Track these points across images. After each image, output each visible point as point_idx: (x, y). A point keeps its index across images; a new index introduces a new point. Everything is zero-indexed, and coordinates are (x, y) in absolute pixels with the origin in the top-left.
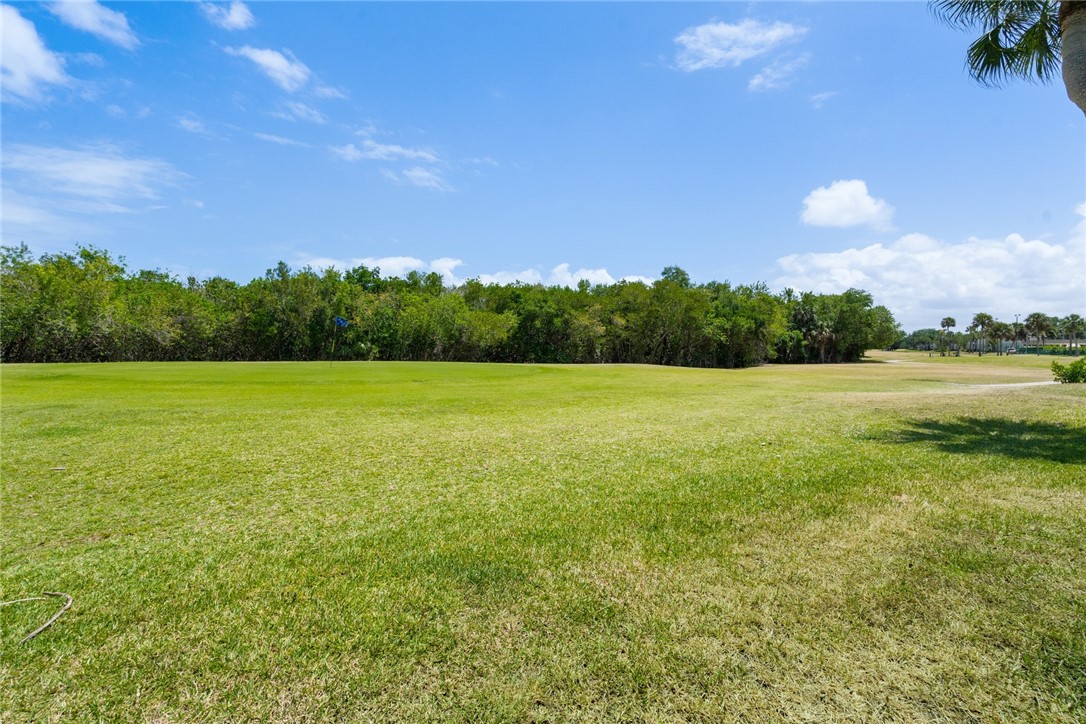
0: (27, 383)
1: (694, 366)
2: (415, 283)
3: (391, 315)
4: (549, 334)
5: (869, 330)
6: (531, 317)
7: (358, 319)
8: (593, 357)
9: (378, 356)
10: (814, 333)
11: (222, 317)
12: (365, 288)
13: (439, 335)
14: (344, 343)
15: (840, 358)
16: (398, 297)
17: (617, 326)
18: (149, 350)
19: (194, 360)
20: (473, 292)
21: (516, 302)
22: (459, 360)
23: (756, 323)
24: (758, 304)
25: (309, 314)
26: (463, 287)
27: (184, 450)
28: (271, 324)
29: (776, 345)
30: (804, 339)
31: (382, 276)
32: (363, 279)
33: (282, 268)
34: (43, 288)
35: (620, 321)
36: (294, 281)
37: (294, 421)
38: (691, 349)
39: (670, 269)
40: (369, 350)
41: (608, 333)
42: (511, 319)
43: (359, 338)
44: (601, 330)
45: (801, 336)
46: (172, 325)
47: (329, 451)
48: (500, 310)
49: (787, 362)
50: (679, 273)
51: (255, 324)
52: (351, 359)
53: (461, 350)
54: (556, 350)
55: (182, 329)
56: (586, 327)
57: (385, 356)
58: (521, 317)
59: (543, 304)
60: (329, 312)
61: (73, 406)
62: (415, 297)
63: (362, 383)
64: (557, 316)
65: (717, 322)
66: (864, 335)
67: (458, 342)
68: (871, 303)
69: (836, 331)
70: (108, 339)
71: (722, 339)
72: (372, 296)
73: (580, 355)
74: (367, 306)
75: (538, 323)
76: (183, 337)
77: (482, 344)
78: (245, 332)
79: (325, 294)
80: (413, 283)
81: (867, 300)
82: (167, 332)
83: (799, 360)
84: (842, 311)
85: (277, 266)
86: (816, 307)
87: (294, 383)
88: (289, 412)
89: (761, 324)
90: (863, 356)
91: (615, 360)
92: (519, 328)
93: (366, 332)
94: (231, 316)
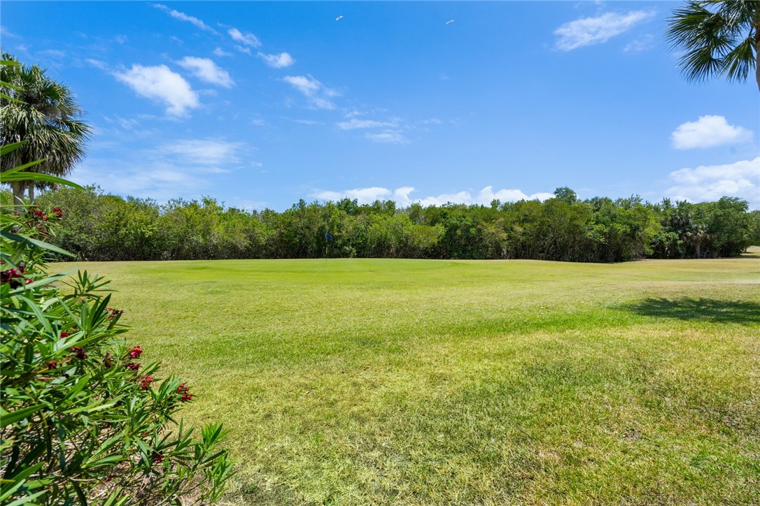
0: (192, 271)
1: (579, 261)
2: (379, 208)
3: (364, 229)
4: (468, 239)
5: (744, 231)
6: (455, 228)
7: (344, 232)
8: (500, 254)
9: (356, 254)
10: (689, 234)
11: (270, 233)
12: (348, 212)
13: (393, 240)
14: (336, 247)
15: (716, 254)
16: (368, 217)
17: (515, 232)
18: (234, 253)
19: (255, 258)
20: (415, 212)
21: (444, 218)
22: (406, 257)
23: (631, 227)
24: (636, 213)
25: (316, 229)
26: (408, 209)
27: (263, 301)
28: (295, 237)
29: (654, 243)
30: (680, 239)
31: (359, 204)
32: (348, 207)
33: (302, 203)
34: (188, 220)
35: (519, 229)
36: (308, 210)
37: (307, 291)
38: (577, 248)
39: (561, 189)
40: (351, 251)
41: (510, 238)
42: (440, 229)
43: (344, 244)
44: (505, 235)
45: (677, 236)
46: (246, 238)
47: (321, 304)
48: (433, 224)
49: (665, 258)
50: (568, 191)
51: (287, 236)
52: (340, 257)
53: (407, 251)
54: (472, 249)
55: (250, 240)
56: (493, 234)
57: (360, 255)
58: (447, 228)
59: (463, 219)
60: (327, 228)
61: (215, 282)
62: (378, 217)
63: (342, 272)
64: (473, 226)
65: (597, 227)
66: (739, 235)
67: (405, 245)
68: (747, 208)
69: (710, 232)
70: (216, 246)
71: (601, 240)
72: (352, 217)
73: (490, 253)
74: (349, 224)
75: (459, 232)
76: (250, 245)
77: (421, 246)
78: (282, 241)
79: (325, 217)
80: (377, 208)
81: (741, 206)
82: (242, 242)
83: (676, 256)
84: (717, 216)
85: (298, 202)
86: (692, 213)
87: (307, 272)
88: (304, 287)
89: (637, 228)
90: (746, 252)
91: (517, 257)
92: (446, 235)
93: (349, 240)
94: (274, 232)
